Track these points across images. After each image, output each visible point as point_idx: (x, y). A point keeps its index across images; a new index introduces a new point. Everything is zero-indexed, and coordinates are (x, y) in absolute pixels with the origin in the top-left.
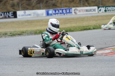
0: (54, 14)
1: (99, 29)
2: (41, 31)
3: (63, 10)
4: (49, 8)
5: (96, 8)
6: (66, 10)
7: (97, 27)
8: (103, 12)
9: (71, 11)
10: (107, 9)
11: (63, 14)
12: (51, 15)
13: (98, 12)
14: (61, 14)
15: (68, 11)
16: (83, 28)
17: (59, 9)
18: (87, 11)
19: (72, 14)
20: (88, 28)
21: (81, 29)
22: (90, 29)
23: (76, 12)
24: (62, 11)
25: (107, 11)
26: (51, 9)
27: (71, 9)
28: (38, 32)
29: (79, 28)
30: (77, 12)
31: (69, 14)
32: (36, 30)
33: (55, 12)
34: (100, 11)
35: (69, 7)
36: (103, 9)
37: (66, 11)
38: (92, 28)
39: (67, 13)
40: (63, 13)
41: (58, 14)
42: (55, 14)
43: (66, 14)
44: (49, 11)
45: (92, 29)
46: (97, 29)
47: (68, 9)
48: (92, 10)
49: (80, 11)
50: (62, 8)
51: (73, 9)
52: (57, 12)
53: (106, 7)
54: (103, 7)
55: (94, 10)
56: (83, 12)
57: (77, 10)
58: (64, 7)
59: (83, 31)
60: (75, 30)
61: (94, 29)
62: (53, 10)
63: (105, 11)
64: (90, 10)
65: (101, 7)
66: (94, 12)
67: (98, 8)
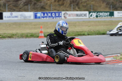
0: (42, 17)
1: (94, 35)
2: (32, 35)
3: (52, 13)
4: (38, 11)
5: (87, 12)
6: (55, 13)
7: (92, 33)
8: (94, 17)
9: (60, 15)
10: (99, 14)
11: (52, 18)
12: (39, 18)
13: (89, 17)
14: (49, 18)
15: (57, 15)
16: (77, 34)
17: (48, 12)
18: (77, 15)
19: (61, 18)
20: (82, 34)
21: (75, 34)
22: (84, 35)
23: (65, 16)
24: (51, 15)
25: (99, 17)
26: (40, 11)
27: (61, 12)
28: (29, 35)
29: (73, 33)
30: (67, 16)
31: (58, 18)
32: (27, 33)
33: (44, 15)
34: (91, 16)
35: (58, 11)
36: (94, 14)
37: (55, 15)
38: (86, 33)
39: (56, 17)
40: (52, 16)
41: (46, 17)
42: (44, 17)
43: (54, 18)
44: (37, 14)
45: (86, 35)
46: (92, 35)
47: (57, 12)
48: (83, 15)
49: (70, 15)
50: (51, 11)
51: (63, 12)
52: (46, 15)
53: (97, 12)
54: (95, 12)
55: (85, 15)
56: (73, 17)
57: (67, 14)
58: (53, 11)
59: (78, 36)
60: (69, 35)
61: (88, 35)
62: (42, 13)
63: (97, 16)
64: (81, 15)
65: (93, 12)
66: (85, 17)
67: (90, 13)
